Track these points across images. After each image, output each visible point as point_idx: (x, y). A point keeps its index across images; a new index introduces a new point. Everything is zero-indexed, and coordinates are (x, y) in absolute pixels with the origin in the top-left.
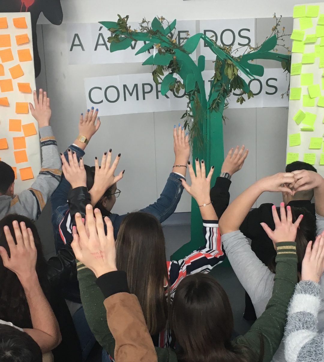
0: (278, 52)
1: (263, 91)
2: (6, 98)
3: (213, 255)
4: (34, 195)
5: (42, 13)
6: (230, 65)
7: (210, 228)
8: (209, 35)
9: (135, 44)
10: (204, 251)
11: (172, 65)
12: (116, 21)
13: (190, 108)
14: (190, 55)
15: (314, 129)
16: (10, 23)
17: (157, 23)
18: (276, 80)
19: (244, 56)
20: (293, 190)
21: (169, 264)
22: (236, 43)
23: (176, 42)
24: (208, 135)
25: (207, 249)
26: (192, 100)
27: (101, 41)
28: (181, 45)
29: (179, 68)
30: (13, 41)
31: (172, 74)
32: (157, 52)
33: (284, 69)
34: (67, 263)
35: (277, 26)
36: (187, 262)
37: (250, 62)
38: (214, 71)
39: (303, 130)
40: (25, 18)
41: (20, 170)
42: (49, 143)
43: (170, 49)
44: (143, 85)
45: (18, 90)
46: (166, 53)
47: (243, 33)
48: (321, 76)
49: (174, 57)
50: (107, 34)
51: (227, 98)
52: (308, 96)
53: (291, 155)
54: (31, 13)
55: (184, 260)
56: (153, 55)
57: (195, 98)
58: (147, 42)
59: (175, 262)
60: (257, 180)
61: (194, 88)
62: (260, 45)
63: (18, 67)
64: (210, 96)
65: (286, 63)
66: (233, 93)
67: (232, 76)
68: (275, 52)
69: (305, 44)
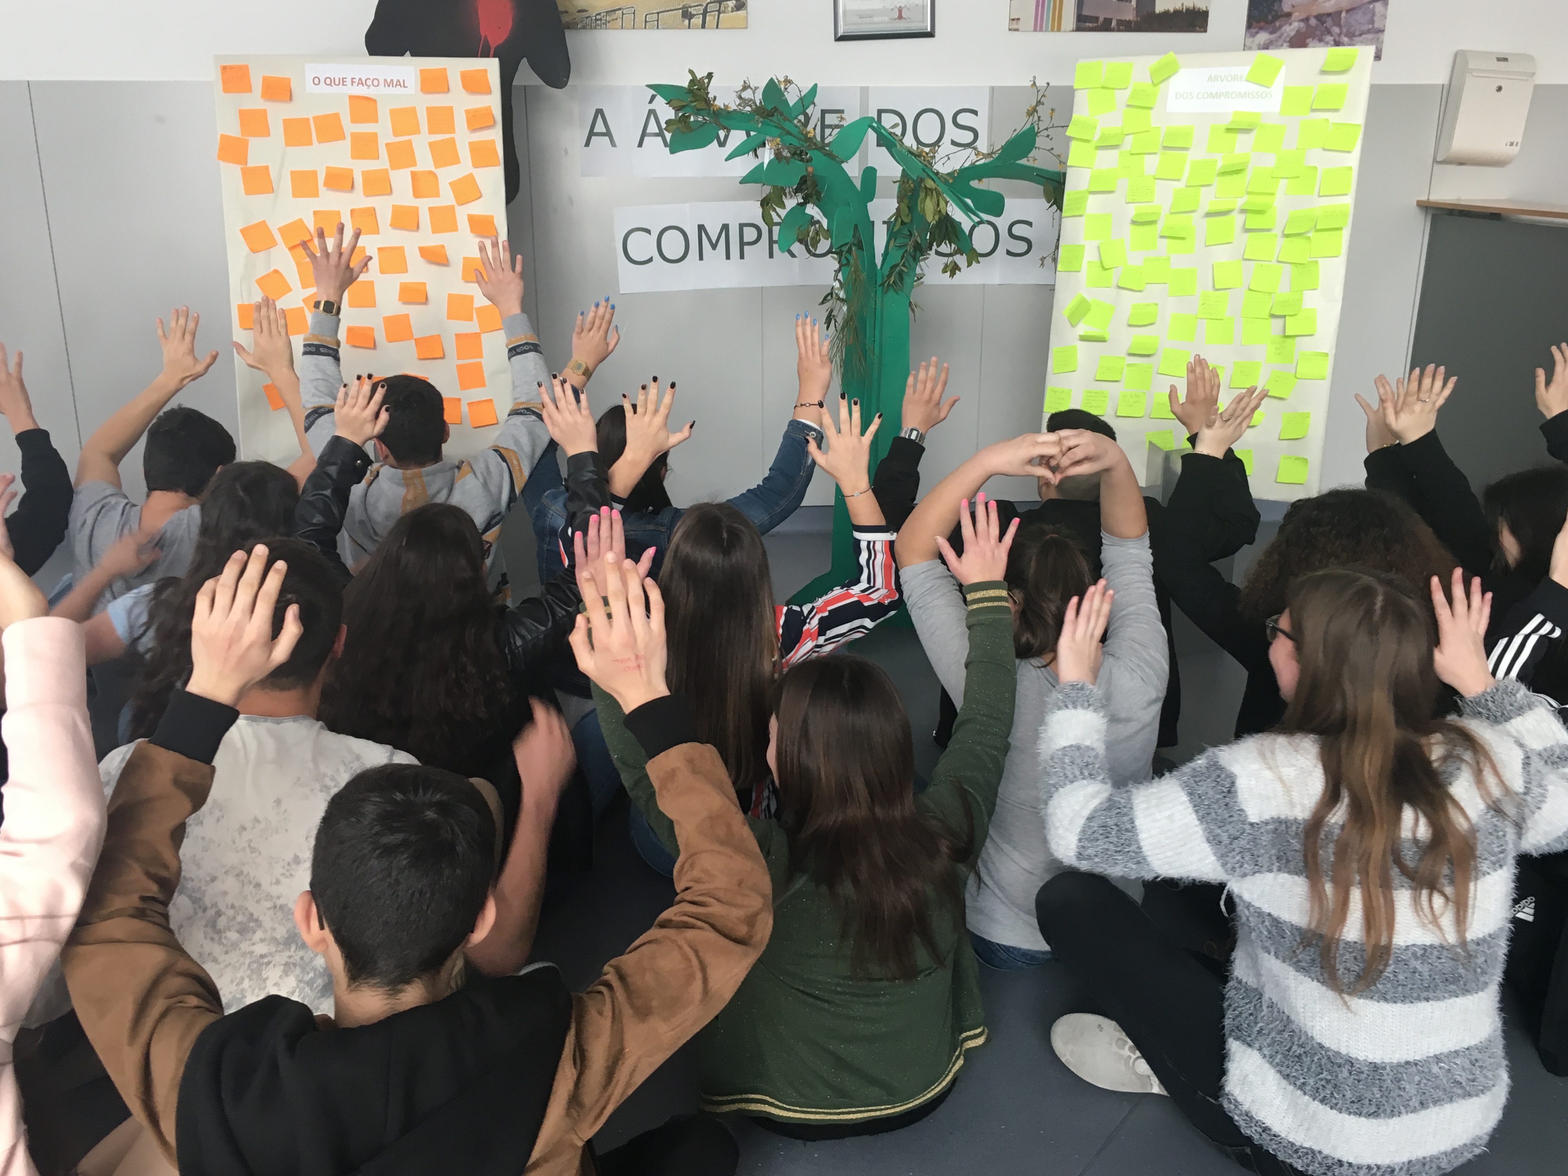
0: (1037, 165)
1: (1001, 250)
2: (443, 247)
3: (876, 597)
4: (503, 459)
5: (524, 60)
6: (931, 190)
7: (869, 542)
8: (889, 121)
9: (726, 137)
10: (856, 590)
11: (804, 187)
12: (685, 84)
13: (839, 281)
14: (844, 165)
15: (1107, 336)
16: (455, 81)
17: (773, 89)
18: (1030, 224)
19: (963, 171)
20: (1056, 473)
21: (781, 611)
22: (946, 140)
23: (815, 136)
24: (877, 342)
25: (863, 585)
26: (845, 265)
27: (653, 128)
28: (827, 141)
29: (818, 194)
30: (460, 121)
31: (802, 205)
32: (773, 156)
33: (1049, 202)
34: (561, 613)
35: (1037, 105)
36: (821, 610)
37: (974, 184)
38: (896, 200)
39: (1083, 339)
40: (486, 70)
41: (469, 404)
42: (525, 348)
43: (802, 152)
44: (742, 226)
45: (469, 229)
46: (792, 160)
47: (962, 119)
48: (1129, 221)
49: (810, 169)
50: (667, 113)
51: (922, 263)
52: (1099, 264)
53: (1055, 392)
54: (500, 60)
55: (815, 605)
56: (763, 163)
57: (852, 261)
58: (752, 133)
59: (796, 608)
60: (978, 449)
61: (849, 239)
62: (998, 147)
63: (470, 178)
64: (885, 255)
65: (1055, 189)
66: (936, 251)
67: (935, 215)
68: (1030, 164)
69: (1099, 148)
